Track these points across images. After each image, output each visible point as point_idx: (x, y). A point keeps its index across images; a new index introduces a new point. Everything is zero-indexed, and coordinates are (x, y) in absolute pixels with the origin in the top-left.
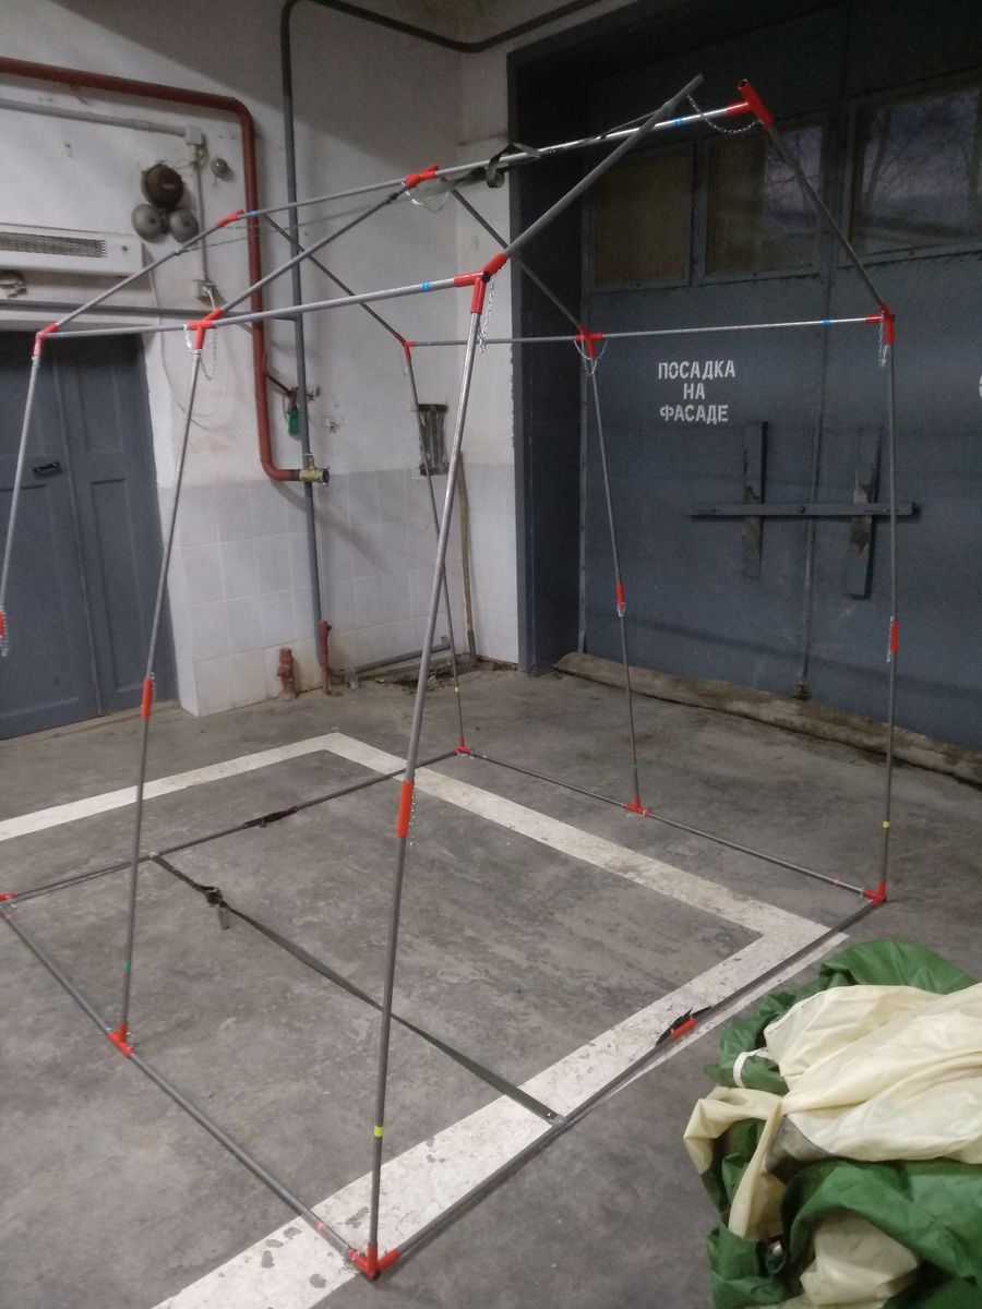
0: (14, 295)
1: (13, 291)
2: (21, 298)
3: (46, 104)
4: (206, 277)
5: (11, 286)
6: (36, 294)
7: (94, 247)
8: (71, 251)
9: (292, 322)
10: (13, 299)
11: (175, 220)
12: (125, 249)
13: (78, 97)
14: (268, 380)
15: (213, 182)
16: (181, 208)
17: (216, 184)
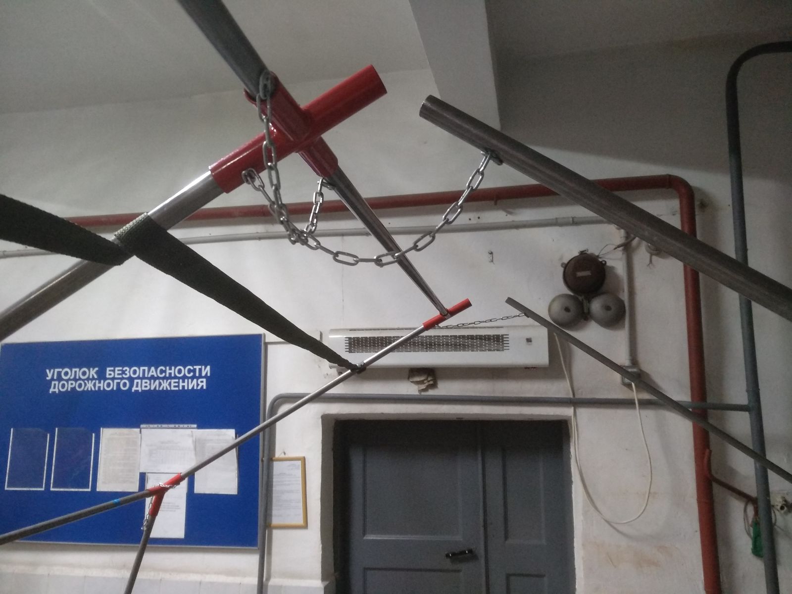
0: (424, 390)
1: (423, 387)
2: (431, 392)
3: (474, 221)
4: (634, 362)
5: (421, 382)
6: (445, 388)
7: (497, 342)
8: (472, 348)
9: (747, 413)
10: (423, 393)
11: (596, 306)
12: (529, 340)
13: (504, 209)
14: (715, 485)
15: (648, 261)
16: (603, 293)
17: (651, 261)
